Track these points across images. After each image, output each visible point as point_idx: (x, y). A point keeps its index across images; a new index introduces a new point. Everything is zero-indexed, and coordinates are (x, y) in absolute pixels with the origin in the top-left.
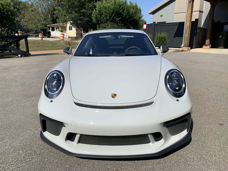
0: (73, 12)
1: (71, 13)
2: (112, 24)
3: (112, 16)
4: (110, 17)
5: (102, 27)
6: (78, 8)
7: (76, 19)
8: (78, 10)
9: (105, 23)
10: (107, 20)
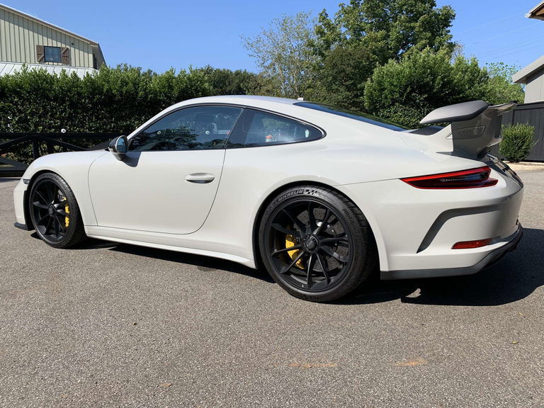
0: (342, 89)
1: (337, 90)
2: (405, 110)
3: (405, 90)
4: (401, 96)
5: (383, 116)
6: (352, 80)
7: (346, 104)
8: (353, 84)
9: (389, 107)
10: (394, 101)
